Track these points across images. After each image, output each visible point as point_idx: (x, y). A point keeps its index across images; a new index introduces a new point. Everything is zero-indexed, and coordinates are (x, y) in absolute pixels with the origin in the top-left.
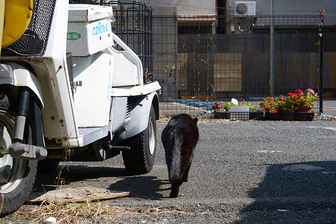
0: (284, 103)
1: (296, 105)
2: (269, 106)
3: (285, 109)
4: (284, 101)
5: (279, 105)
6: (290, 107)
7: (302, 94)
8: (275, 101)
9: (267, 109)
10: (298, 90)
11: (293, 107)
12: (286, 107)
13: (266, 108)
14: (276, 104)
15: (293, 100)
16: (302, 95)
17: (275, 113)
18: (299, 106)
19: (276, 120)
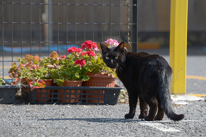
0: (59, 67)
1: (83, 73)
2: (29, 74)
3: (62, 81)
4: (60, 64)
5: (50, 73)
6: (72, 77)
7: (96, 49)
8: (42, 64)
9: (25, 81)
10: (89, 42)
11: (78, 77)
12: (64, 76)
13: (24, 79)
14: (42, 70)
15: (78, 62)
16: (97, 52)
17: (42, 89)
18: (89, 73)
19: (43, 103)
